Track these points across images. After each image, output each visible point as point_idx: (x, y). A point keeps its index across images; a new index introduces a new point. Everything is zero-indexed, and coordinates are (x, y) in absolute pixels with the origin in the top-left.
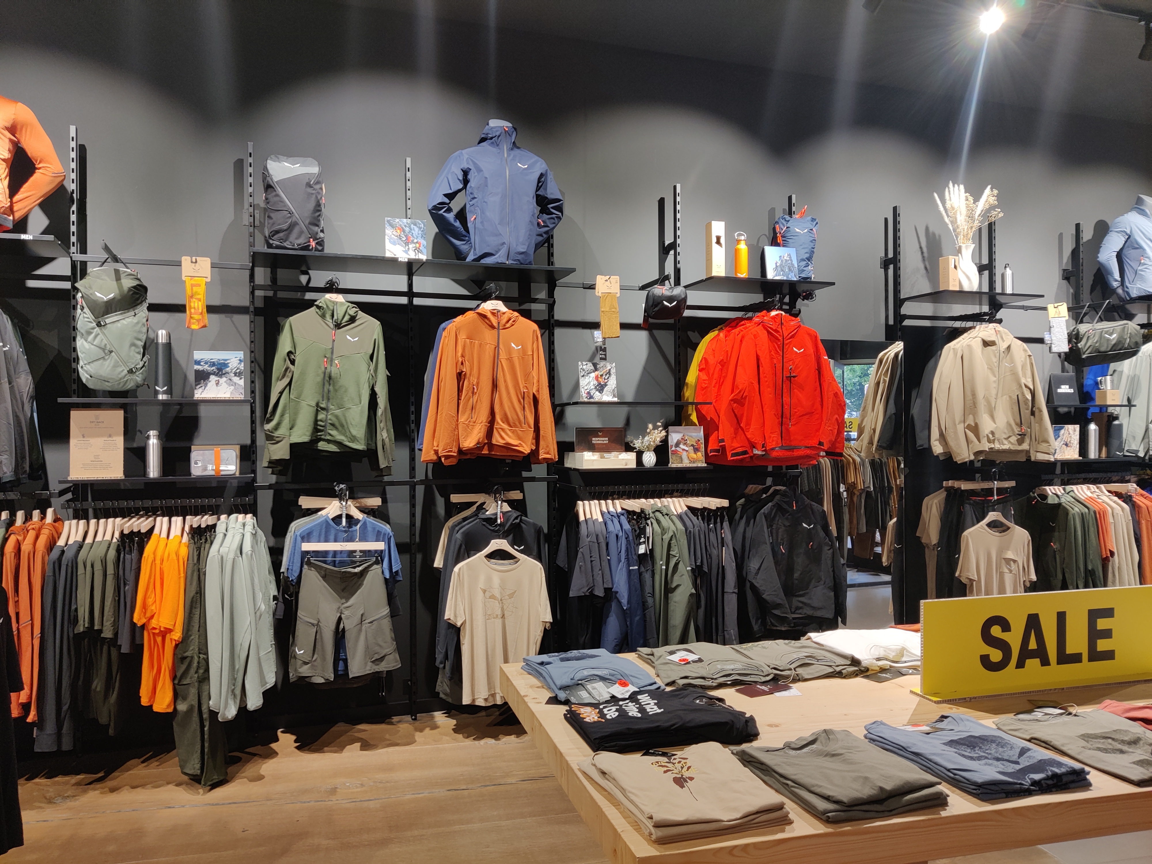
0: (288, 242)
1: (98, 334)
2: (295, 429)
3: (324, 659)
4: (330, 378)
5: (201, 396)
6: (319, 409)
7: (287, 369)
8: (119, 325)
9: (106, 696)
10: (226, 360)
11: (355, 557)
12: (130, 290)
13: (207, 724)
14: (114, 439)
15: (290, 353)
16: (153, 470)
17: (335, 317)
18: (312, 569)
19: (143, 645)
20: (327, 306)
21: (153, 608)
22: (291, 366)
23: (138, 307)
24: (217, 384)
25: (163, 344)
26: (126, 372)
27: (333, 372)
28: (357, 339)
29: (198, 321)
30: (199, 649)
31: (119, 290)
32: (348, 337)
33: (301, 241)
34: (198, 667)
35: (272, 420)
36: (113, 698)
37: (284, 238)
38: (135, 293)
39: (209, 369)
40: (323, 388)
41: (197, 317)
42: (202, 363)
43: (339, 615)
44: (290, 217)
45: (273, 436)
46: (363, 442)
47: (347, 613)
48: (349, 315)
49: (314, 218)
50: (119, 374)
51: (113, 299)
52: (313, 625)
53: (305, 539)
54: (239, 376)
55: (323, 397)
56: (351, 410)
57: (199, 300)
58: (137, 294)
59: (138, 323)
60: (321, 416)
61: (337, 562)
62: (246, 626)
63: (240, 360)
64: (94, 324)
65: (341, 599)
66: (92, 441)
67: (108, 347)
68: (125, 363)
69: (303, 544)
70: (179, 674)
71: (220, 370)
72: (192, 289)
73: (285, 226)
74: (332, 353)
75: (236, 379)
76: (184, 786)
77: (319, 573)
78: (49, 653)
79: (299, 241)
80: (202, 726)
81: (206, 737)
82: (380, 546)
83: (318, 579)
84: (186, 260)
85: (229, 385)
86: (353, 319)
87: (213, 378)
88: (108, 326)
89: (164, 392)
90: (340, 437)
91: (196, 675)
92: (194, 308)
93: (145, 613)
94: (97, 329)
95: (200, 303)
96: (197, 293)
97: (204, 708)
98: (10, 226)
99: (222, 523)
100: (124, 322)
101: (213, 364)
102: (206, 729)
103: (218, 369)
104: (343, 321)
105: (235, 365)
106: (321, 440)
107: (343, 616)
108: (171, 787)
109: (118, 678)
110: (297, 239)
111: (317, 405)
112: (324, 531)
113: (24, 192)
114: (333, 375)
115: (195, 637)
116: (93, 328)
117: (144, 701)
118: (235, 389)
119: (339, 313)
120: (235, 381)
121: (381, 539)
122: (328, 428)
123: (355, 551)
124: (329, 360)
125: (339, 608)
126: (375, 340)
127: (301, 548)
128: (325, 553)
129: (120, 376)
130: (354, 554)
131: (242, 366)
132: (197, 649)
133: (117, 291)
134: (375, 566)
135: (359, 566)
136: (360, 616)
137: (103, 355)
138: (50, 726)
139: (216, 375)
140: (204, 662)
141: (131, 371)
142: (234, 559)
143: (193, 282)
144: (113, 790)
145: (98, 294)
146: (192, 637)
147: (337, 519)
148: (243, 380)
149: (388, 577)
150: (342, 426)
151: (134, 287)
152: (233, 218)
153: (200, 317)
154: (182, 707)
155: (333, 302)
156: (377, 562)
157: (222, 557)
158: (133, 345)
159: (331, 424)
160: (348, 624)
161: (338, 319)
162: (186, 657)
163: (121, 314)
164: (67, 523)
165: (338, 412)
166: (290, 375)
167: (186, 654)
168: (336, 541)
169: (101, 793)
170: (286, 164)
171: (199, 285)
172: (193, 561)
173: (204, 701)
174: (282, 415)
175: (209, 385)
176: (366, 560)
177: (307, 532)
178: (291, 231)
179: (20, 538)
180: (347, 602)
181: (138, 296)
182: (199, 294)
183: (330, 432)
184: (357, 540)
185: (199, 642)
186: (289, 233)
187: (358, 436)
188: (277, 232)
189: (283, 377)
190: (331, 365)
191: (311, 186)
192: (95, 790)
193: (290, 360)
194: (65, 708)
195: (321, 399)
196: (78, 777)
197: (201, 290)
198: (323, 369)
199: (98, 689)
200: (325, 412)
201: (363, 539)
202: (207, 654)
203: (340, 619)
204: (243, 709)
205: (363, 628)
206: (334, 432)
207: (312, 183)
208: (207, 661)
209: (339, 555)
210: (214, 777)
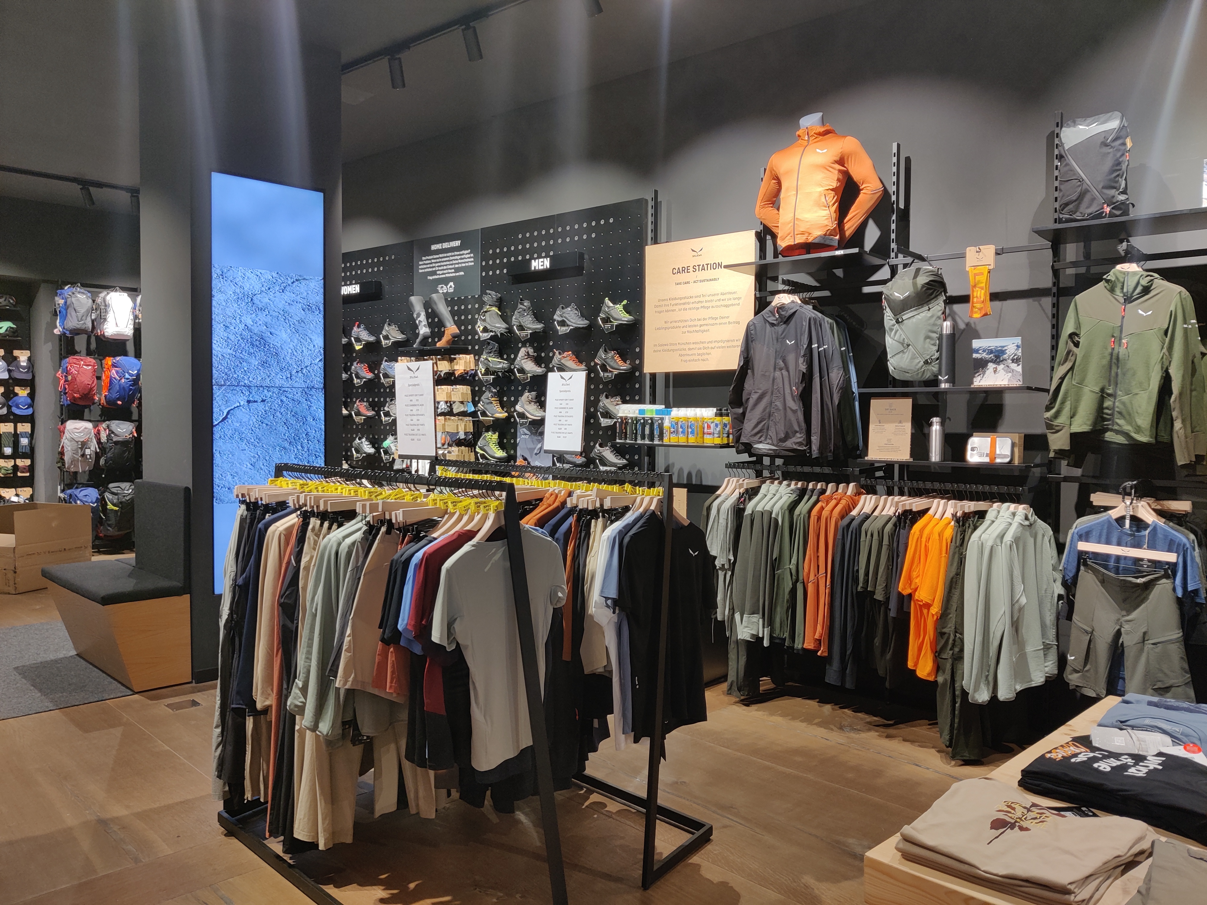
0: (1078, 214)
1: (898, 330)
2: (1077, 417)
3: (1096, 672)
4: (1118, 359)
5: (980, 384)
6: (1103, 395)
7: (1069, 353)
8: (914, 320)
9: (883, 653)
10: (1004, 347)
11: (1142, 566)
12: (923, 286)
13: (959, 700)
14: (903, 424)
15: (1072, 336)
16: (935, 455)
17: (1125, 290)
18: (1090, 571)
19: (909, 613)
20: (1117, 278)
21: (917, 581)
22: (1075, 349)
23: (932, 301)
24: (995, 371)
25: (948, 335)
26: (922, 363)
27: (1120, 354)
28: (1150, 313)
29: (980, 309)
30: (955, 628)
31: (914, 287)
32: (1140, 312)
33: (1093, 209)
34: (954, 645)
35: (1053, 408)
36: (888, 656)
37: (1074, 210)
38: (928, 289)
39: (987, 356)
40: (1110, 372)
41: (978, 305)
42: (980, 352)
43: (1118, 627)
44: (1079, 186)
45: (1053, 425)
46: (1148, 433)
47: (1126, 628)
48: (1142, 286)
49: (1110, 180)
50: (917, 365)
51: (908, 296)
52: (1087, 632)
53: (1083, 538)
54: (1016, 363)
55: (1109, 381)
56: (1137, 397)
57: (982, 288)
58: (931, 289)
59: (932, 316)
60: (1107, 403)
61: (1121, 569)
62: (1000, 616)
63: (1017, 346)
64: (894, 321)
65: (1122, 610)
66: (886, 426)
67: (906, 341)
68: (921, 355)
69: (1079, 543)
70: (939, 648)
71: (997, 357)
72: (975, 278)
73: (1074, 197)
74: (1121, 331)
75: (1014, 366)
76: (943, 754)
77: (1096, 576)
78: (837, 603)
79: (1089, 211)
80: (954, 702)
81: (956, 712)
82: (1171, 557)
83: (1097, 585)
84: (970, 250)
85: (1007, 373)
86: (1146, 290)
87: (991, 366)
88: (905, 322)
89: (946, 381)
90: (1127, 428)
91: (951, 652)
92: (977, 297)
93: (910, 584)
94: (897, 325)
95: (983, 292)
96: (979, 282)
97: (957, 685)
98: (836, 244)
99: (993, 510)
100: (919, 317)
101: (991, 352)
102: (957, 705)
103: (995, 356)
104: (1135, 294)
105: (1013, 351)
106: (1108, 430)
107: (1122, 629)
108: (933, 751)
109: (894, 638)
110: (1087, 208)
111: (1102, 390)
112: (1105, 531)
113: (852, 212)
114: (1121, 356)
115: (952, 616)
116: (894, 325)
117: (910, 665)
118: (1013, 376)
119: (1130, 284)
120: (1012, 367)
121: (1175, 550)
122: (1115, 416)
123: (1142, 560)
124: (1118, 339)
125: (1118, 620)
126: (1171, 311)
127: (1077, 547)
128: (1107, 557)
129: (917, 367)
130: (1141, 563)
131: (1019, 353)
132: (953, 628)
133: (912, 289)
134: (1164, 581)
135: (1143, 577)
136: (1142, 634)
137: (903, 349)
138: (836, 664)
139: (994, 363)
140: (959, 641)
141: (926, 362)
142: (992, 547)
143: (976, 272)
144: (888, 737)
145: (896, 294)
146: (951, 616)
147: (1120, 520)
148: (1021, 366)
149: (1180, 595)
150: (1130, 415)
151: (927, 284)
152: (1044, 196)
153: (982, 305)
154: (940, 679)
155: (1124, 273)
156: (1166, 576)
157: (982, 544)
158: (927, 337)
159: (1118, 412)
160: (1128, 640)
161: (1127, 292)
162: (945, 633)
163: (916, 310)
164: (863, 497)
165: (1125, 398)
166: (1073, 358)
167: (944, 630)
168: (1119, 544)
169: (879, 736)
170: (1081, 127)
171: (982, 274)
172: (956, 543)
173: (957, 678)
174: (1063, 403)
175: (988, 372)
176: (1155, 571)
177: (1086, 530)
178: (1082, 200)
179: (824, 505)
180: (1128, 615)
181: (931, 291)
182: (982, 283)
183: (1118, 421)
184: (1145, 546)
185: (956, 622)
186: (1080, 203)
187: (1143, 426)
188: (1067, 204)
189: (1066, 360)
190: (1120, 345)
191: (1106, 145)
192: (877, 731)
193: (1073, 342)
194: (848, 652)
195: (1107, 385)
196: (875, 718)
197: (983, 279)
198: (1110, 350)
199: (877, 644)
200: (1112, 399)
201: (1152, 546)
202: (962, 634)
203: (1118, 634)
204: (994, 697)
205: (1145, 648)
206: (1121, 422)
207: (1109, 141)
208: (962, 641)
209: (1122, 561)
210: (965, 754)
